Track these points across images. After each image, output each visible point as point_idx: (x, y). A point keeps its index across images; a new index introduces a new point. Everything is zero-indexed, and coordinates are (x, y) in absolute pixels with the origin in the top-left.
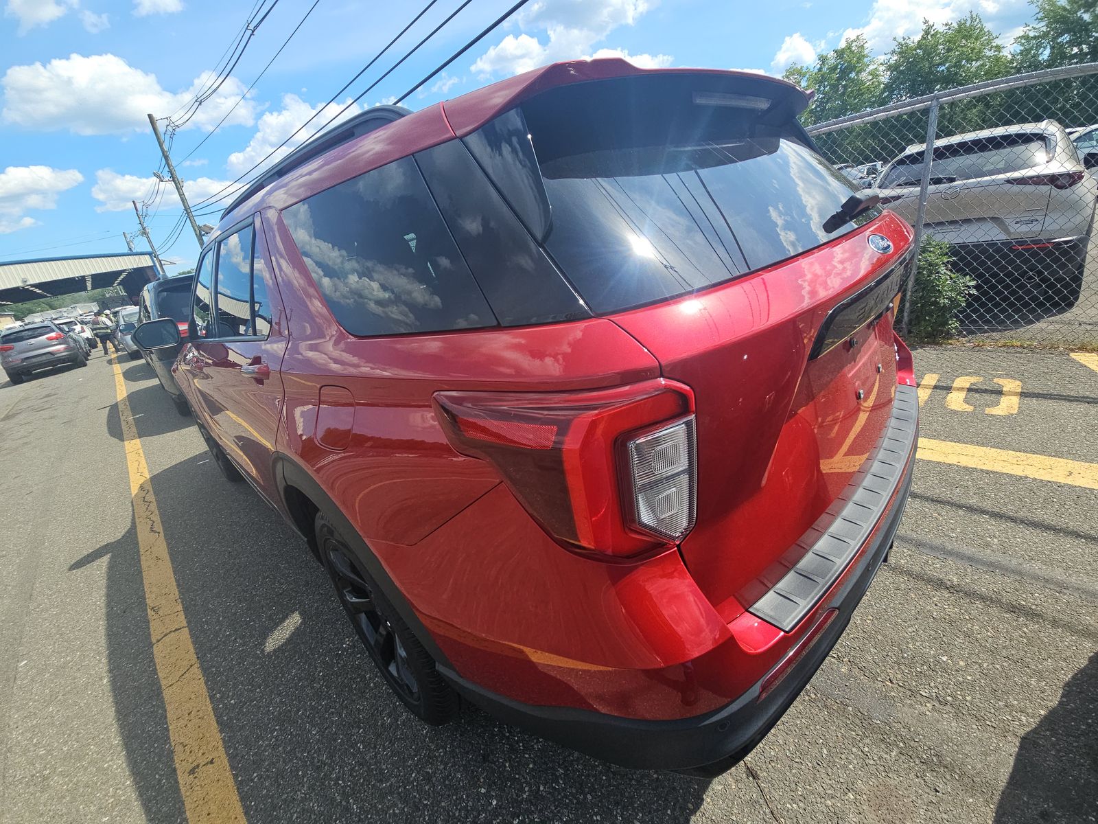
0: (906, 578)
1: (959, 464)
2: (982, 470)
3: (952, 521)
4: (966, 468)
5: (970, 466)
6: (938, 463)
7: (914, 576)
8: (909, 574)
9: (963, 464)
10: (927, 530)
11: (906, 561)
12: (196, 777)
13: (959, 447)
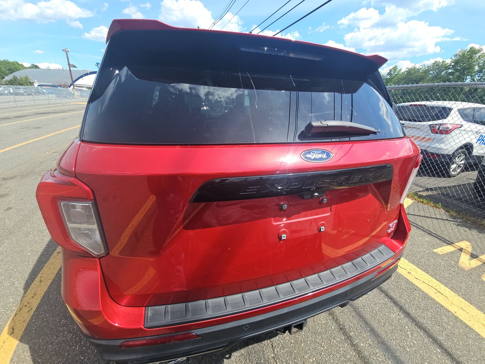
0: (354, 354)
1: (454, 313)
2: (464, 324)
3: (415, 342)
4: (456, 318)
5: (460, 318)
6: (442, 306)
7: (360, 356)
8: (359, 353)
9: (457, 315)
10: (394, 338)
11: (364, 345)
12: (57, 255)
13: (465, 304)
